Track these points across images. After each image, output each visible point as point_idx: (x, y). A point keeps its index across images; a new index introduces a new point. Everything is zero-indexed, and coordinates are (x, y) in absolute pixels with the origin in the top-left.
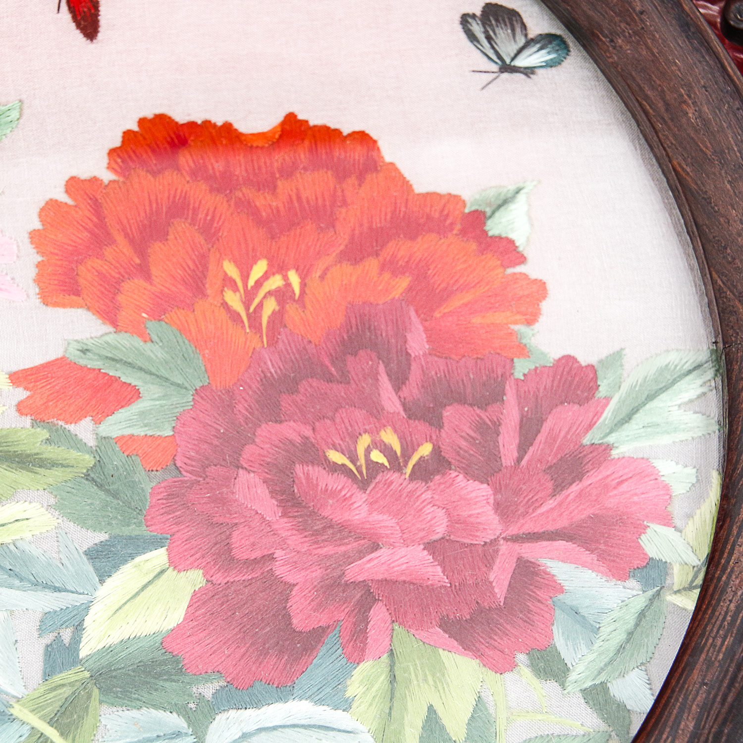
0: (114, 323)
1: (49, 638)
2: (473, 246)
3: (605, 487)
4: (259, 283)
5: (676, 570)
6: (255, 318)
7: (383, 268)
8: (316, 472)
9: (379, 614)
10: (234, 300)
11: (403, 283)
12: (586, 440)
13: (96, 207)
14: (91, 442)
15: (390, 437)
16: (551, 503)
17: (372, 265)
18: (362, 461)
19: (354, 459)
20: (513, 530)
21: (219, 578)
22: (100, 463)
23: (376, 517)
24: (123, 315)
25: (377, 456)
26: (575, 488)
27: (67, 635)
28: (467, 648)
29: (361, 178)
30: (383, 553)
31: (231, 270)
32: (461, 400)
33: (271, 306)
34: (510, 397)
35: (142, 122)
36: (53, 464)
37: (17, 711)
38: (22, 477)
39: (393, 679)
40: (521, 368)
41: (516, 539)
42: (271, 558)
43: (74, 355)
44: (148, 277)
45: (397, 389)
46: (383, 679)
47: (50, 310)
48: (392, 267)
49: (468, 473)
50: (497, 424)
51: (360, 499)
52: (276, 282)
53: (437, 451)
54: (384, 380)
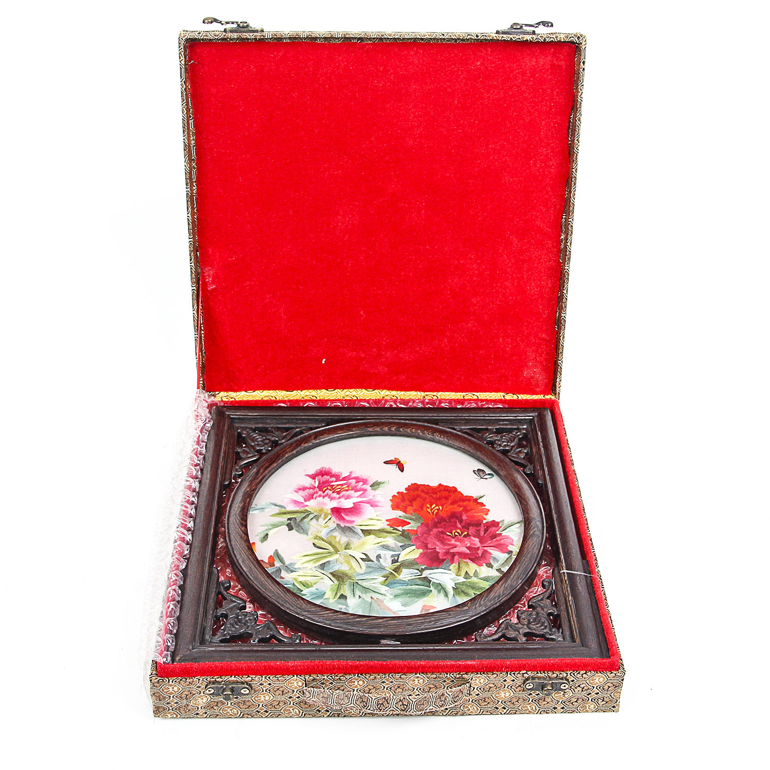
0: (406, 513)
1: (393, 558)
2: (475, 503)
3: (501, 540)
4: (434, 508)
5: (514, 552)
6: (433, 513)
7: (457, 506)
8: (444, 536)
9: (456, 557)
10: (429, 510)
11: (462, 508)
12: (497, 533)
13: (403, 497)
14: (401, 530)
15: (459, 531)
16: (490, 542)
17: (456, 506)
18: (453, 534)
19: (452, 534)
20: (483, 545)
21: (425, 551)
22: (403, 533)
23: (456, 543)
24: (407, 512)
25: (456, 534)
26: (495, 539)
27: (396, 558)
28: (473, 562)
29: (454, 493)
30: (457, 548)
31: (428, 506)
32: (473, 525)
33: (436, 511)
34: (482, 526)
35: (412, 484)
36: (394, 533)
37: (386, 568)
38: (388, 535)
39: (459, 566)
40: (484, 522)
41: (483, 547)
42: (436, 548)
43: (398, 517)
44: (412, 506)
45: (460, 524)
46: (457, 566)
47: (393, 511)
48: (460, 506)
49: (474, 537)
50: (480, 530)
51: (453, 540)
52: (437, 508)
53: (468, 533)
54: (458, 523)
